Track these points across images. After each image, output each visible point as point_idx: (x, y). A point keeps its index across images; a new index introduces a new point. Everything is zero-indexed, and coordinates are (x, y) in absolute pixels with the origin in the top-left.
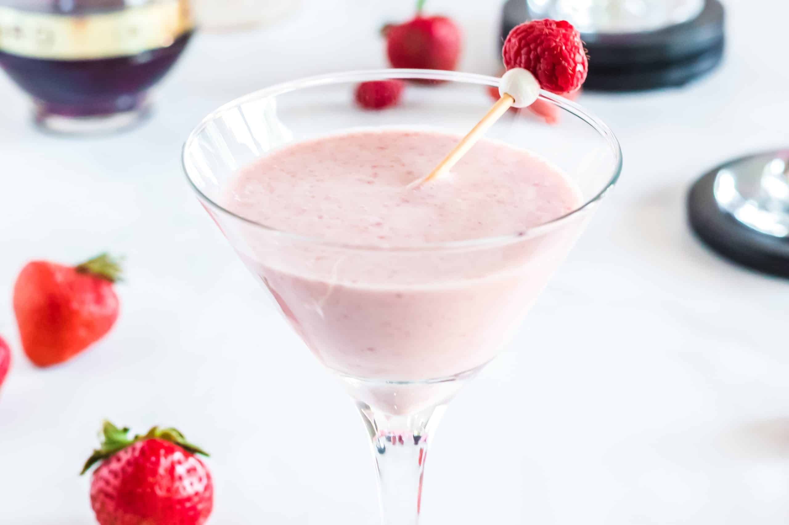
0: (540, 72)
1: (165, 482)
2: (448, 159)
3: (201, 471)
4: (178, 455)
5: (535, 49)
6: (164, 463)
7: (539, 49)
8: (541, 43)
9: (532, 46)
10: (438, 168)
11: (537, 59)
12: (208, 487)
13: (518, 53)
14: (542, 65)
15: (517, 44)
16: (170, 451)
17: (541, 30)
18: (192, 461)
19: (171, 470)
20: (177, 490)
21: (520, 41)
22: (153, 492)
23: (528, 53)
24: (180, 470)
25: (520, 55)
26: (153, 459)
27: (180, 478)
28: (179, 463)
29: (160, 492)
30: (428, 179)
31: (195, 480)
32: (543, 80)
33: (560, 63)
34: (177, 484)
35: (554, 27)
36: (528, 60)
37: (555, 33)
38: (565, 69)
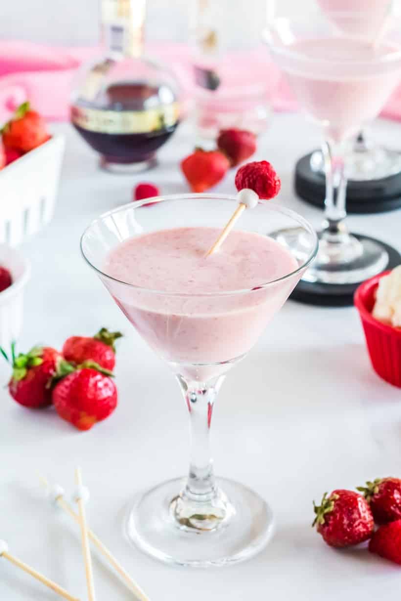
0: (257, 189)
1: (92, 391)
2: (218, 241)
3: (111, 385)
4: (99, 377)
5: (253, 177)
6: (92, 381)
7: (255, 177)
8: (255, 174)
9: (250, 176)
10: (213, 247)
11: (254, 181)
12: (115, 393)
13: (243, 181)
14: (258, 185)
15: (242, 177)
16: (95, 374)
17: (254, 167)
18: (106, 380)
19: (95, 385)
20: (99, 396)
21: (243, 174)
22: (86, 397)
23: (249, 180)
24: (100, 385)
25: (245, 182)
26: (87, 379)
27: (100, 389)
28: (100, 381)
29: (90, 396)
30: (209, 253)
31: (108, 389)
32: (260, 192)
33: (267, 182)
34: (98, 392)
35: (260, 165)
36: (249, 183)
37: (261, 167)
38: (270, 184)
